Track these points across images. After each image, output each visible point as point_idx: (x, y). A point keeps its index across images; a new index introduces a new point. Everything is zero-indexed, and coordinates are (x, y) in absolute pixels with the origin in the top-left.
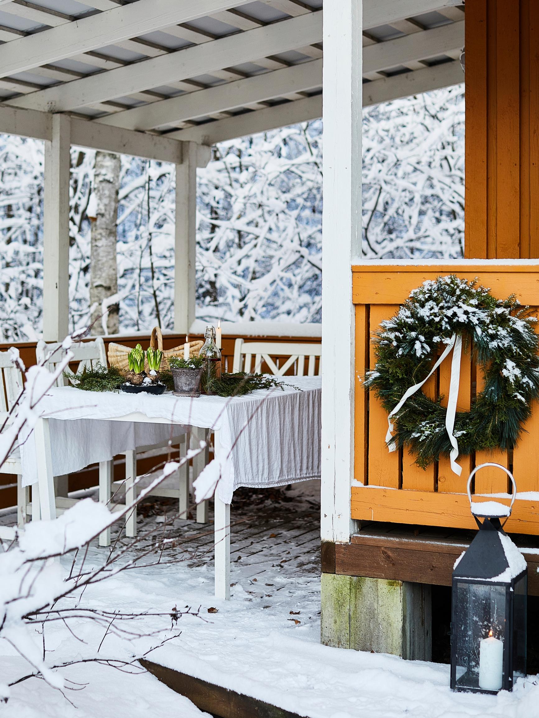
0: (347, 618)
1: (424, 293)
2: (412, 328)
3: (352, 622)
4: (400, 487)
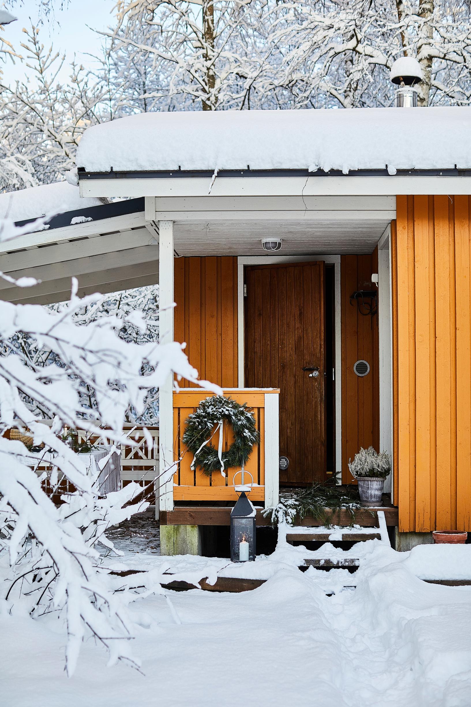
0: (172, 544)
1: (209, 403)
2: (205, 417)
3: (175, 545)
4: (195, 485)
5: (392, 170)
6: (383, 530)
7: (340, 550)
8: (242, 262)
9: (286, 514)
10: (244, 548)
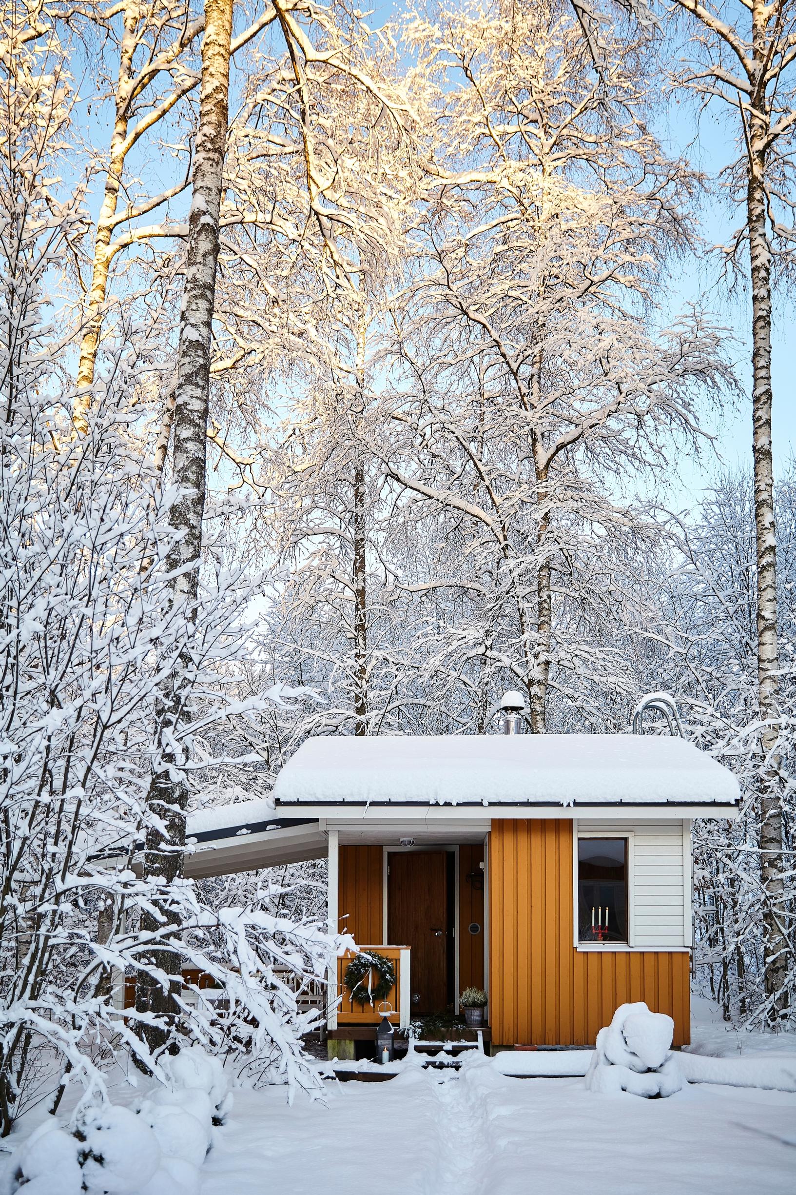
0: (336, 1053)
2: (359, 965)
3: (338, 1053)
4: (352, 1012)
5: (485, 803)
6: (480, 1043)
7: (450, 1056)
8: (386, 850)
9: (414, 1032)
10: (386, 1054)
